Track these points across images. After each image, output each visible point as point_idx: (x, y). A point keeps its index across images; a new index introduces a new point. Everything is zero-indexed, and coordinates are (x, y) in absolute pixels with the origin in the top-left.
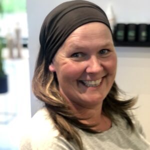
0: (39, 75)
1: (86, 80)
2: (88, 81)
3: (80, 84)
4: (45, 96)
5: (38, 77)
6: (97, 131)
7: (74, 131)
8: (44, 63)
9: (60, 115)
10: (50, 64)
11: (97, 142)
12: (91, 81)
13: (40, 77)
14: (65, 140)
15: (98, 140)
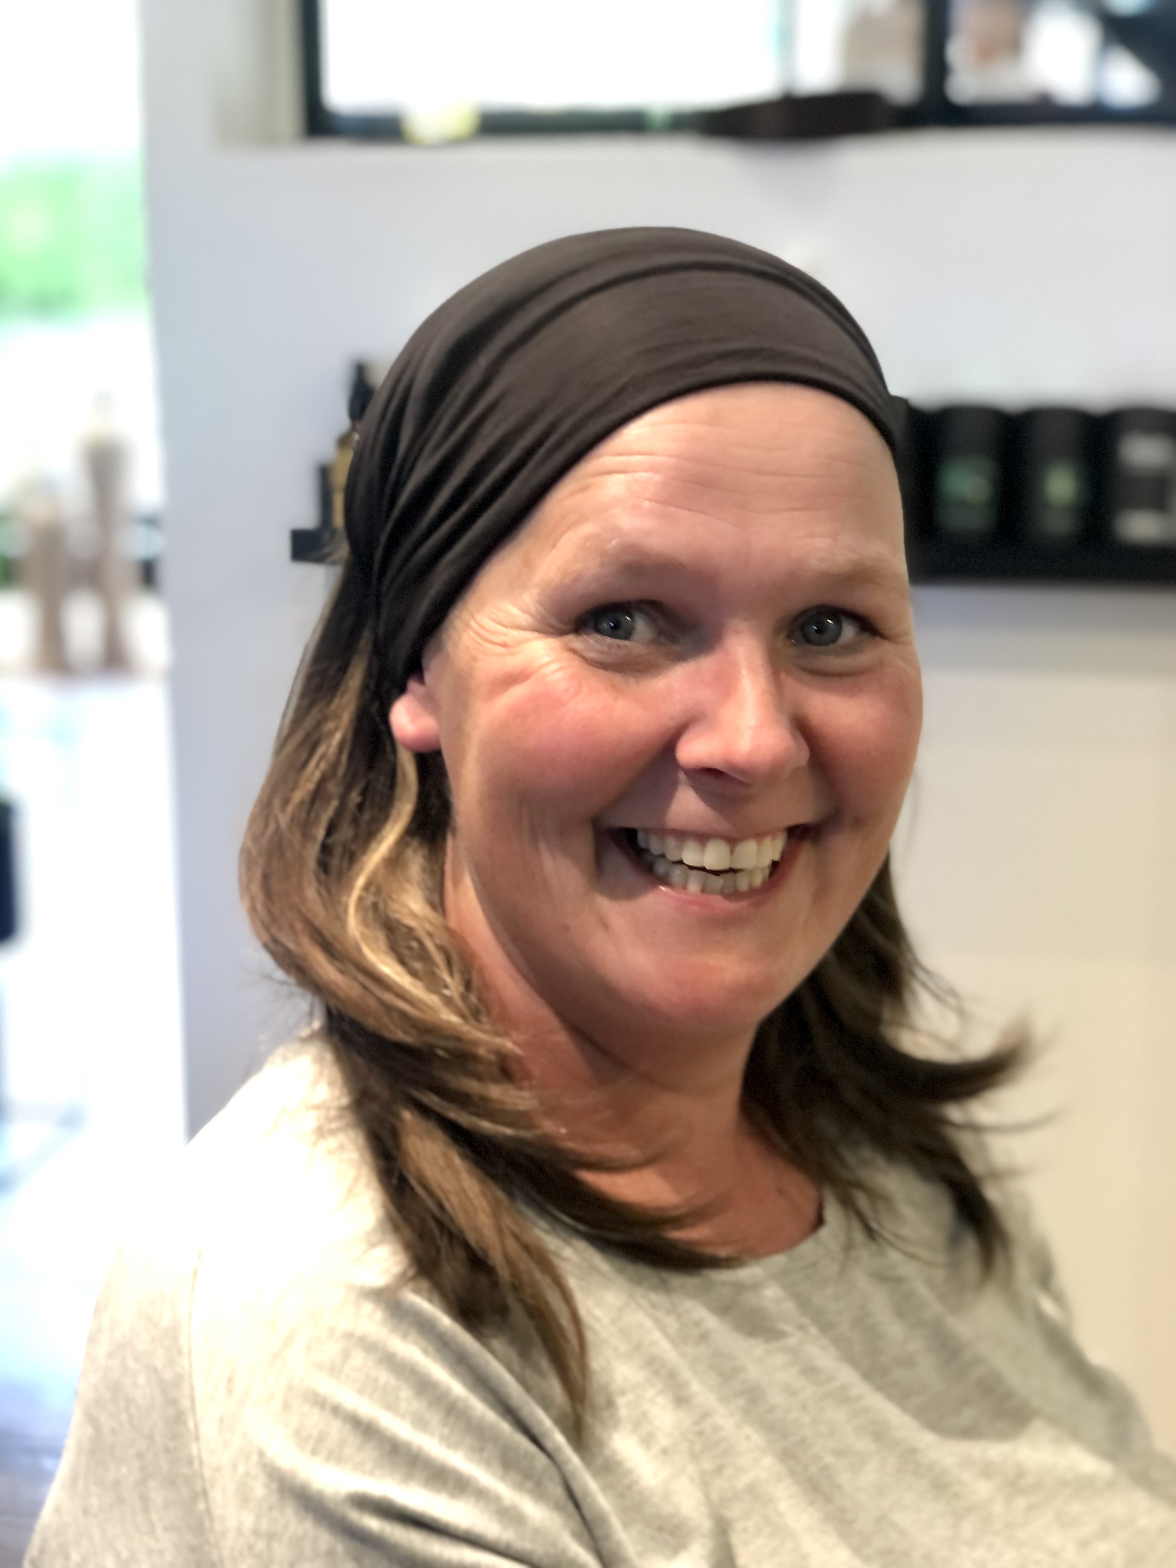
0: (314, 772)
1: (663, 832)
2: (682, 835)
3: (617, 860)
4: (328, 947)
5: (300, 795)
6: (709, 1250)
7: (527, 1248)
8: (355, 679)
9: (424, 1111)
10: (402, 690)
11: (704, 1337)
12: (702, 837)
13: (318, 795)
14: (446, 1321)
15: (711, 1322)
